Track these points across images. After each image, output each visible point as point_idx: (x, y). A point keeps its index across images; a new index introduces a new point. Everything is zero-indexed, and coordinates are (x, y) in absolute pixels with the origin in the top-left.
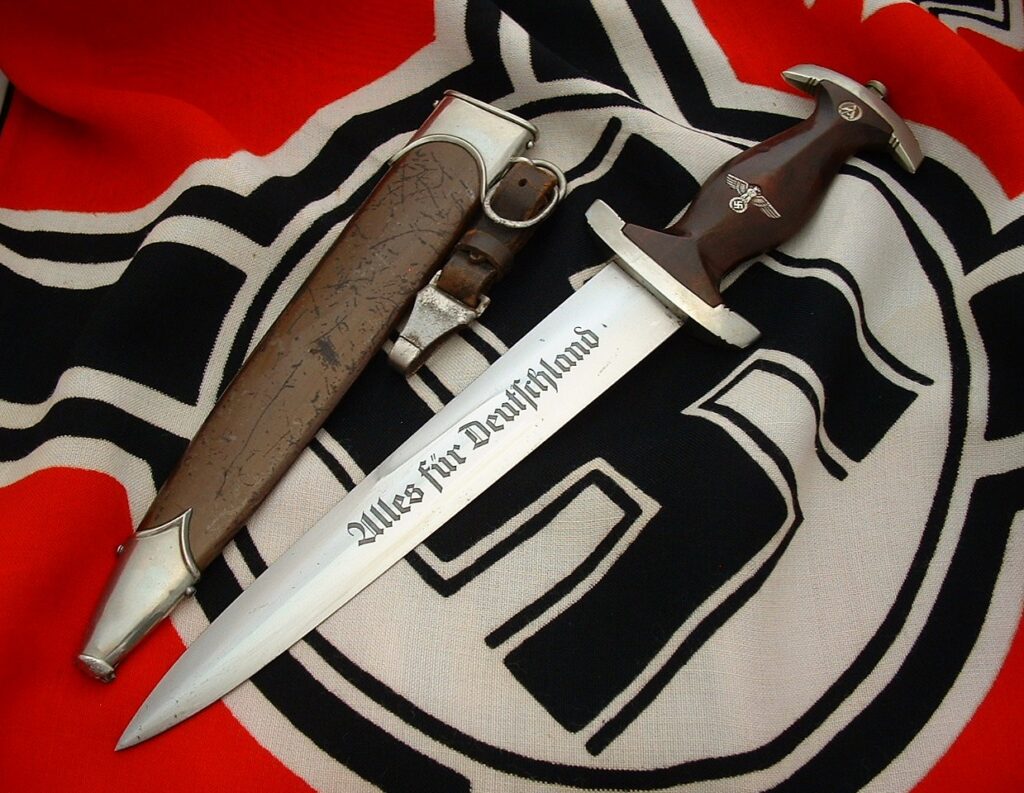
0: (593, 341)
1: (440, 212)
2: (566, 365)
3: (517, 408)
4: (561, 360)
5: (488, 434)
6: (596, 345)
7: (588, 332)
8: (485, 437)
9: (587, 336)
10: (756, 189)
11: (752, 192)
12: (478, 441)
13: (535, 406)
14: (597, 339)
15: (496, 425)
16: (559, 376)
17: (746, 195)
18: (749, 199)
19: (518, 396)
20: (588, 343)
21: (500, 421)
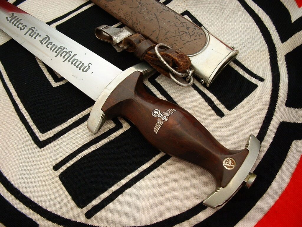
0: (85, 70)
1: (167, 38)
2: (74, 63)
3: (55, 50)
4: (76, 61)
5: (45, 44)
6: (83, 71)
7: (89, 68)
8: (44, 43)
9: (87, 67)
10: (166, 119)
11: (165, 118)
12: (42, 41)
13: (56, 56)
14: (86, 71)
15: (48, 45)
16: (69, 61)
17: (162, 115)
18: (160, 117)
19: (60, 50)
20: (84, 68)
21: (50, 46)
